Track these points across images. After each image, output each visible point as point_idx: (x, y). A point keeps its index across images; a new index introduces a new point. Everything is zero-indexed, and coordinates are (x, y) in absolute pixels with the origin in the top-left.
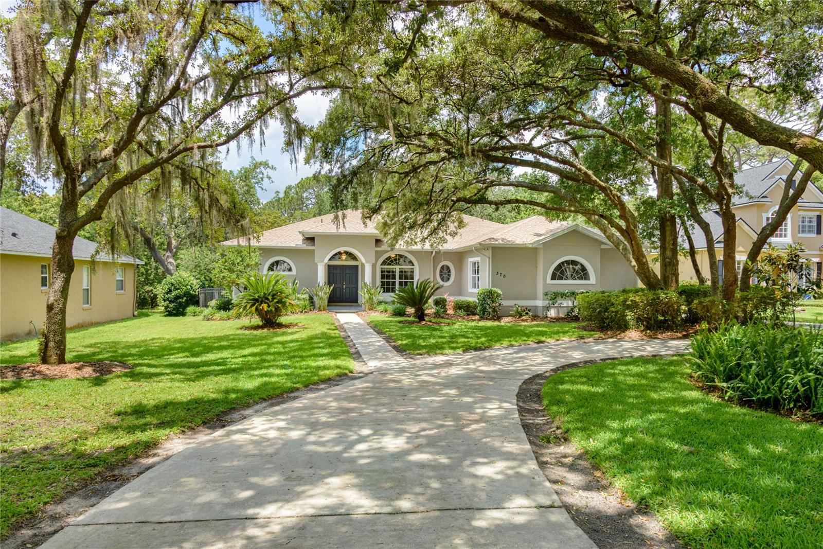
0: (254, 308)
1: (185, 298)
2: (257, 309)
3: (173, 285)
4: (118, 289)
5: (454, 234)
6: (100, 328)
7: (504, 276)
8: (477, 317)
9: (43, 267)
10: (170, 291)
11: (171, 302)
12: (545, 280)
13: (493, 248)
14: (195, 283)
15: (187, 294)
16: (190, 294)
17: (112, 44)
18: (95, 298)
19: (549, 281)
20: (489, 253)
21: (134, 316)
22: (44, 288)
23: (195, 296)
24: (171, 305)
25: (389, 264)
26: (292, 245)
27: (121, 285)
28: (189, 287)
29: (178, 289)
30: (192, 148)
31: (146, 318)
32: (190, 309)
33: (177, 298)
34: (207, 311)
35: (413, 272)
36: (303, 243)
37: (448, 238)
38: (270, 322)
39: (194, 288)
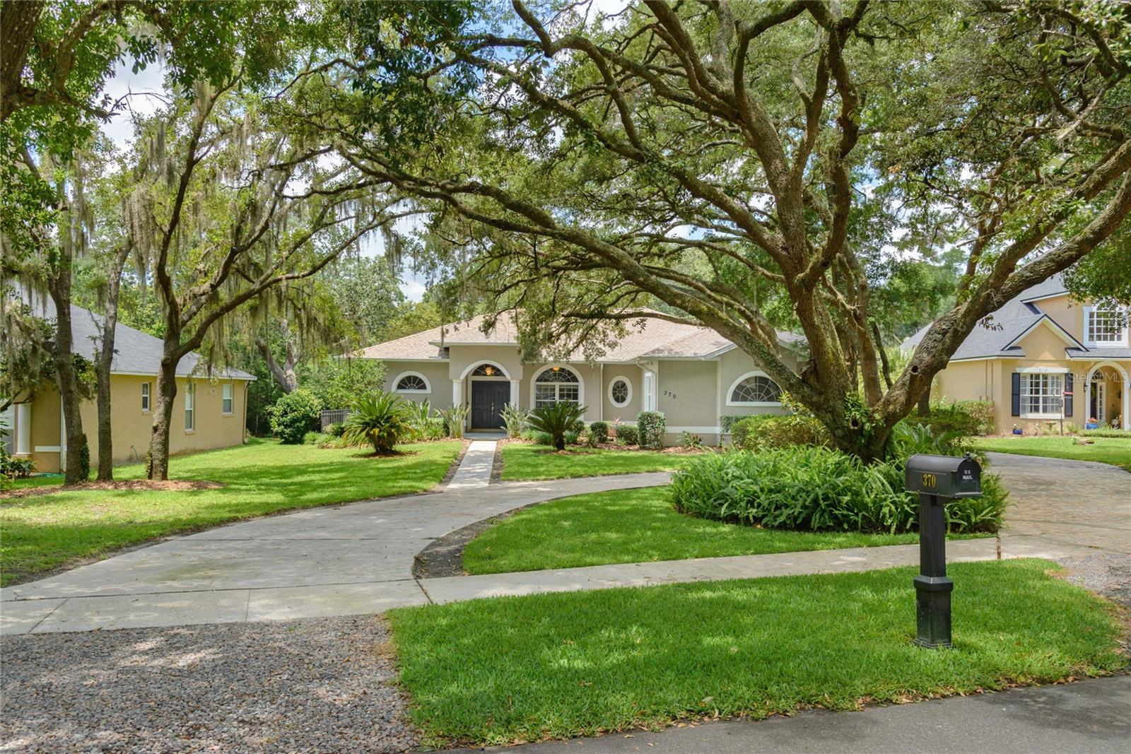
0: (364, 434)
1: (304, 422)
2: (368, 434)
3: (289, 405)
4: (225, 411)
5: (613, 345)
6: (203, 456)
7: (674, 396)
8: (637, 446)
9: (145, 386)
10: (286, 413)
11: (286, 426)
12: (724, 401)
13: (659, 361)
14: (316, 402)
15: (305, 416)
16: (309, 417)
17: (211, 182)
18: (199, 420)
19: (729, 403)
20: (655, 368)
21: (244, 443)
22: (144, 410)
23: (315, 420)
24: (287, 431)
25: (546, 381)
26: (426, 357)
27: (228, 406)
28: (308, 408)
29: (294, 411)
30: (281, 280)
31: (257, 446)
32: (309, 436)
33: (294, 421)
34: (321, 438)
35: (577, 390)
36: (440, 355)
37: (607, 349)
38: (384, 448)
39: (315, 410)
